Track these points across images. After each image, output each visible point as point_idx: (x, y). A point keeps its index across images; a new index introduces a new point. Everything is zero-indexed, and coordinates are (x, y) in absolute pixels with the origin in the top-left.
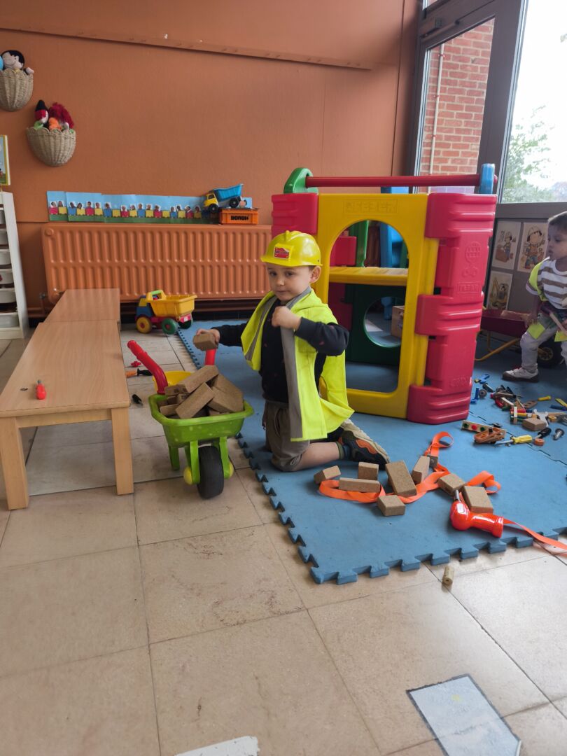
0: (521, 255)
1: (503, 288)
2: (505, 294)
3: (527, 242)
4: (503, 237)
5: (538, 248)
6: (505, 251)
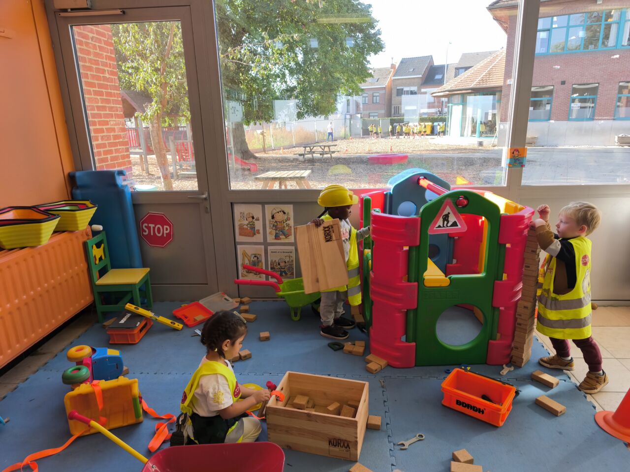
1: (255, 258)
2: (259, 261)
3: (272, 220)
4: (244, 217)
5: (285, 224)
6: (249, 228)
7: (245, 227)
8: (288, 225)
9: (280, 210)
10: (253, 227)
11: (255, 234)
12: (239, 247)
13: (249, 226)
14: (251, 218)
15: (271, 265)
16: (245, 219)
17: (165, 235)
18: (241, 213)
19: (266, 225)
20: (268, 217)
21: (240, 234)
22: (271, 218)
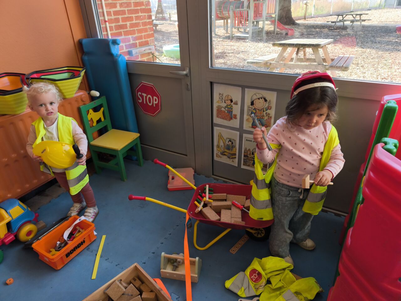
0: (246, 117)
1: (229, 142)
2: (233, 147)
3: (251, 106)
4: (222, 99)
5: (265, 113)
6: (226, 112)
7: (223, 109)
8: (268, 115)
9: (261, 96)
10: (230, 111)
11: (231, 119)
12: (216, 129)
13: (226, 109)
14: (230, 101)
15: (245, 152)
16: (224, 101)
17: (154, 106)
18: (220, 94)
19: (244, 110)
20: (247, 102)
21: (218, 116)
22: (250, 103)
